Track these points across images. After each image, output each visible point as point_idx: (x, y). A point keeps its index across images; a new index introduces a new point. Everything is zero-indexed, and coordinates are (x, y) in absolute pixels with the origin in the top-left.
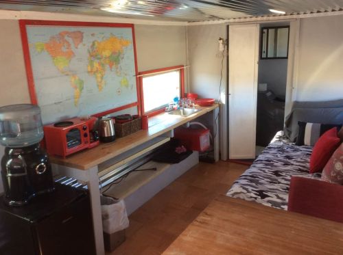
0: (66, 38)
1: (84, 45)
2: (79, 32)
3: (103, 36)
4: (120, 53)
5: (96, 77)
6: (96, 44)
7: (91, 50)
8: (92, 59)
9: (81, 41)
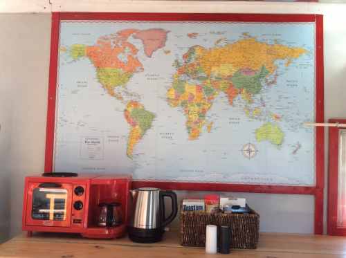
0: (131, 40)
1: (167, 52)
2: (161, 30)
3: (218, 37)
4: (264, 73)
5: (187, 112)
6: (198, 52)
7: (182, 61)
8: (182, 77)
9: (162, 45)
